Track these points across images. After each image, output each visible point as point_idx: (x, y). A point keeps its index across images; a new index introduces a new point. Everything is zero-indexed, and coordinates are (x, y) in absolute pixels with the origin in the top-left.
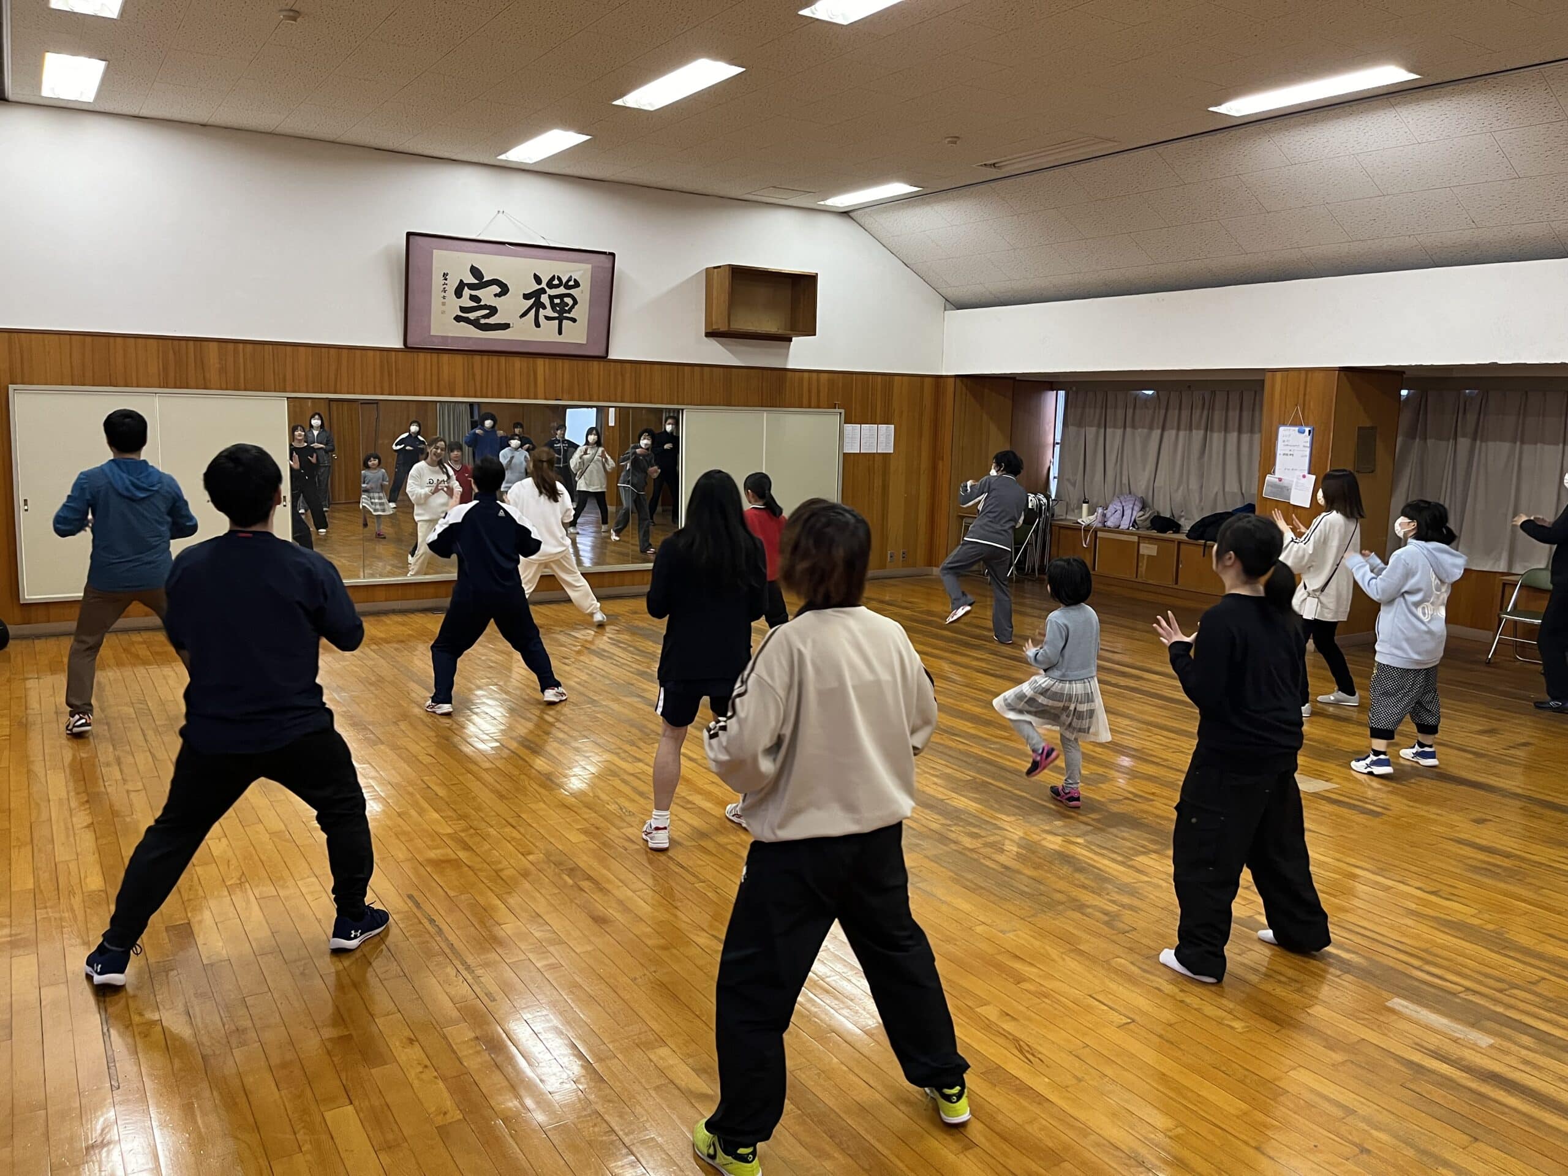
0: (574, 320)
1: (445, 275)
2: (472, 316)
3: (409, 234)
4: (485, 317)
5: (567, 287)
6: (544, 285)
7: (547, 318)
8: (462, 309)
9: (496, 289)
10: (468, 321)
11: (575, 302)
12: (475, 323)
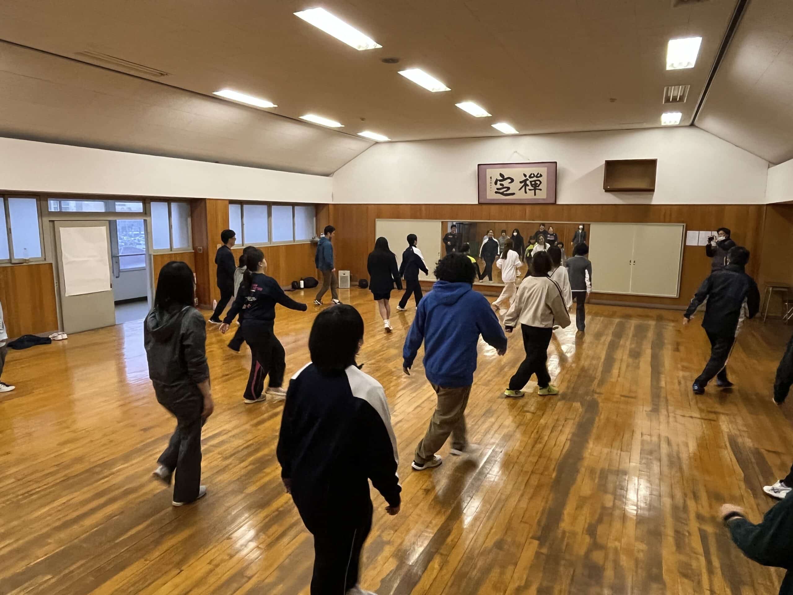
0: (541, 190)
1: (491, 177)
2: (501, 191)
3: (479, 165)
4: (506, 191)
5: (537, 177)
6: (528, 177)
7: (530, 190)
8: (498, 189)
9: (509, 181)
10: (499, 193)
11: (541, 182)
12: (502, 194)
